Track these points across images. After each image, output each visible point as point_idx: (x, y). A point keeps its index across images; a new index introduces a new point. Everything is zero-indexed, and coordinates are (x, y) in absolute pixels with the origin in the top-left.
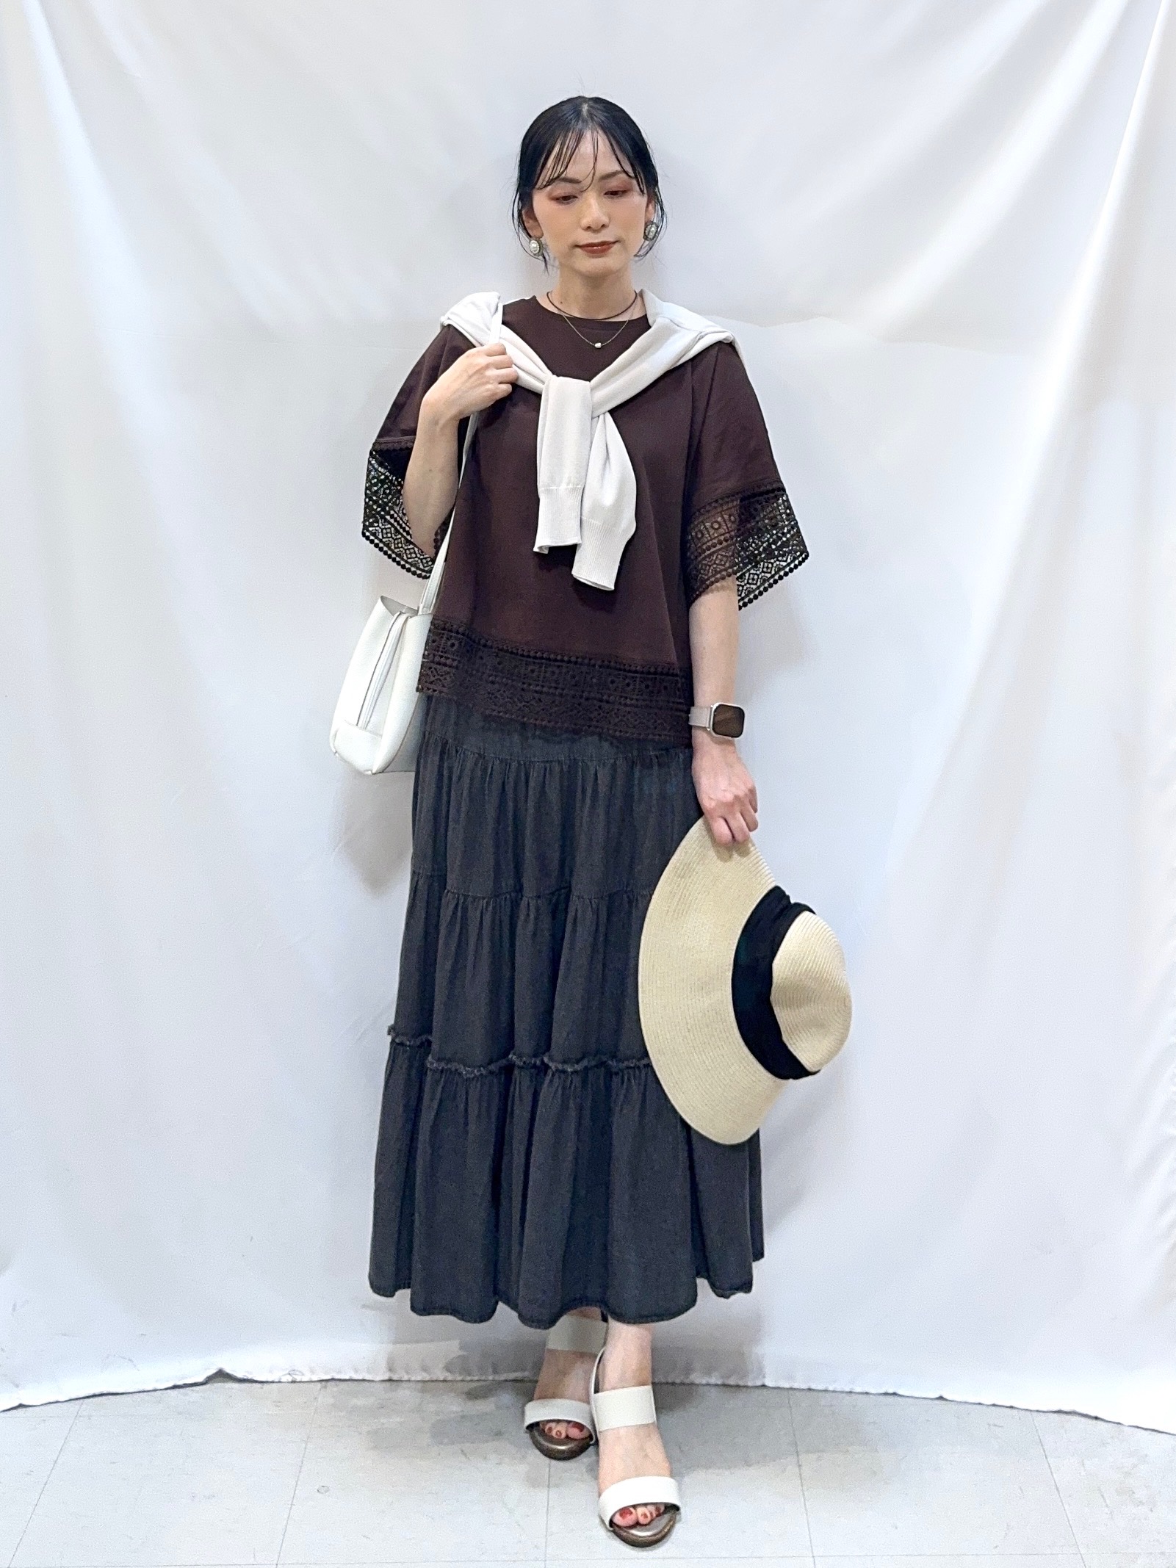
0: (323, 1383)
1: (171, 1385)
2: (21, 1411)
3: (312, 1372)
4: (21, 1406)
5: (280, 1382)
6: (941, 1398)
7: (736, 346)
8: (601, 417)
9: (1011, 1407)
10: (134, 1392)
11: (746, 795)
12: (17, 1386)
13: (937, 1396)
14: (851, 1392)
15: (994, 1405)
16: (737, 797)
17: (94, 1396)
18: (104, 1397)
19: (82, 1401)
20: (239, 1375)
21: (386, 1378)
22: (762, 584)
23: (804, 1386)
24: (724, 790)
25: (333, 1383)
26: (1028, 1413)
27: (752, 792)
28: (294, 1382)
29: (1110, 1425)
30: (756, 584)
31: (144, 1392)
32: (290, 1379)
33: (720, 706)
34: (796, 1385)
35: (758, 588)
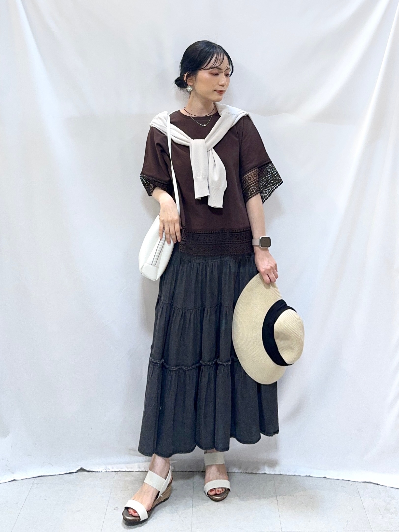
0: (116, 472)
1: (65, 473)
2: (14, 482)
3: (113, 468)
4: (14, 480)
5: (101, 472)
6: (325, 477)
7: (249, 116)
8: (211, 150)
9: (349, 481)
10: (52, 475)
11: (274, 266)
12: (13, 473)
13: (324, 477)
14: (294, 475)
15: (343, 480)
16: (271, 267)
17: (39, 477)
18: (42, 477)
19: (34, 478)
20: (88, 470)
21: (138, 471)
22: (269, 193)
23: (279, 473)
24: (267, 265)
25: (120, 472)
26: (354, 482)
27: (276, 265)
28: (106, 472)
29: (382, 486)
30: (267, 194)
31: (56, 475)
32: (105, 471)
33: (262, 237)
34: (276, 473)
35: (268, 195)
